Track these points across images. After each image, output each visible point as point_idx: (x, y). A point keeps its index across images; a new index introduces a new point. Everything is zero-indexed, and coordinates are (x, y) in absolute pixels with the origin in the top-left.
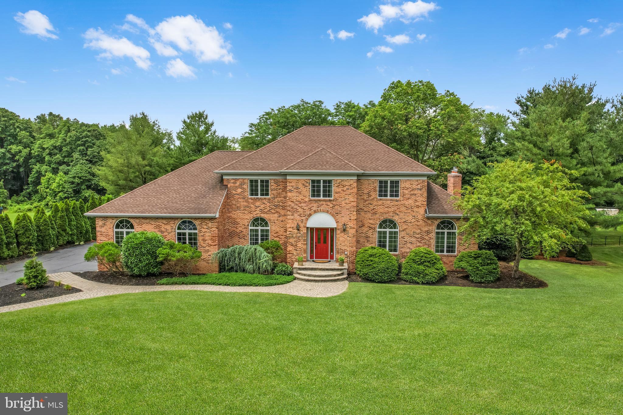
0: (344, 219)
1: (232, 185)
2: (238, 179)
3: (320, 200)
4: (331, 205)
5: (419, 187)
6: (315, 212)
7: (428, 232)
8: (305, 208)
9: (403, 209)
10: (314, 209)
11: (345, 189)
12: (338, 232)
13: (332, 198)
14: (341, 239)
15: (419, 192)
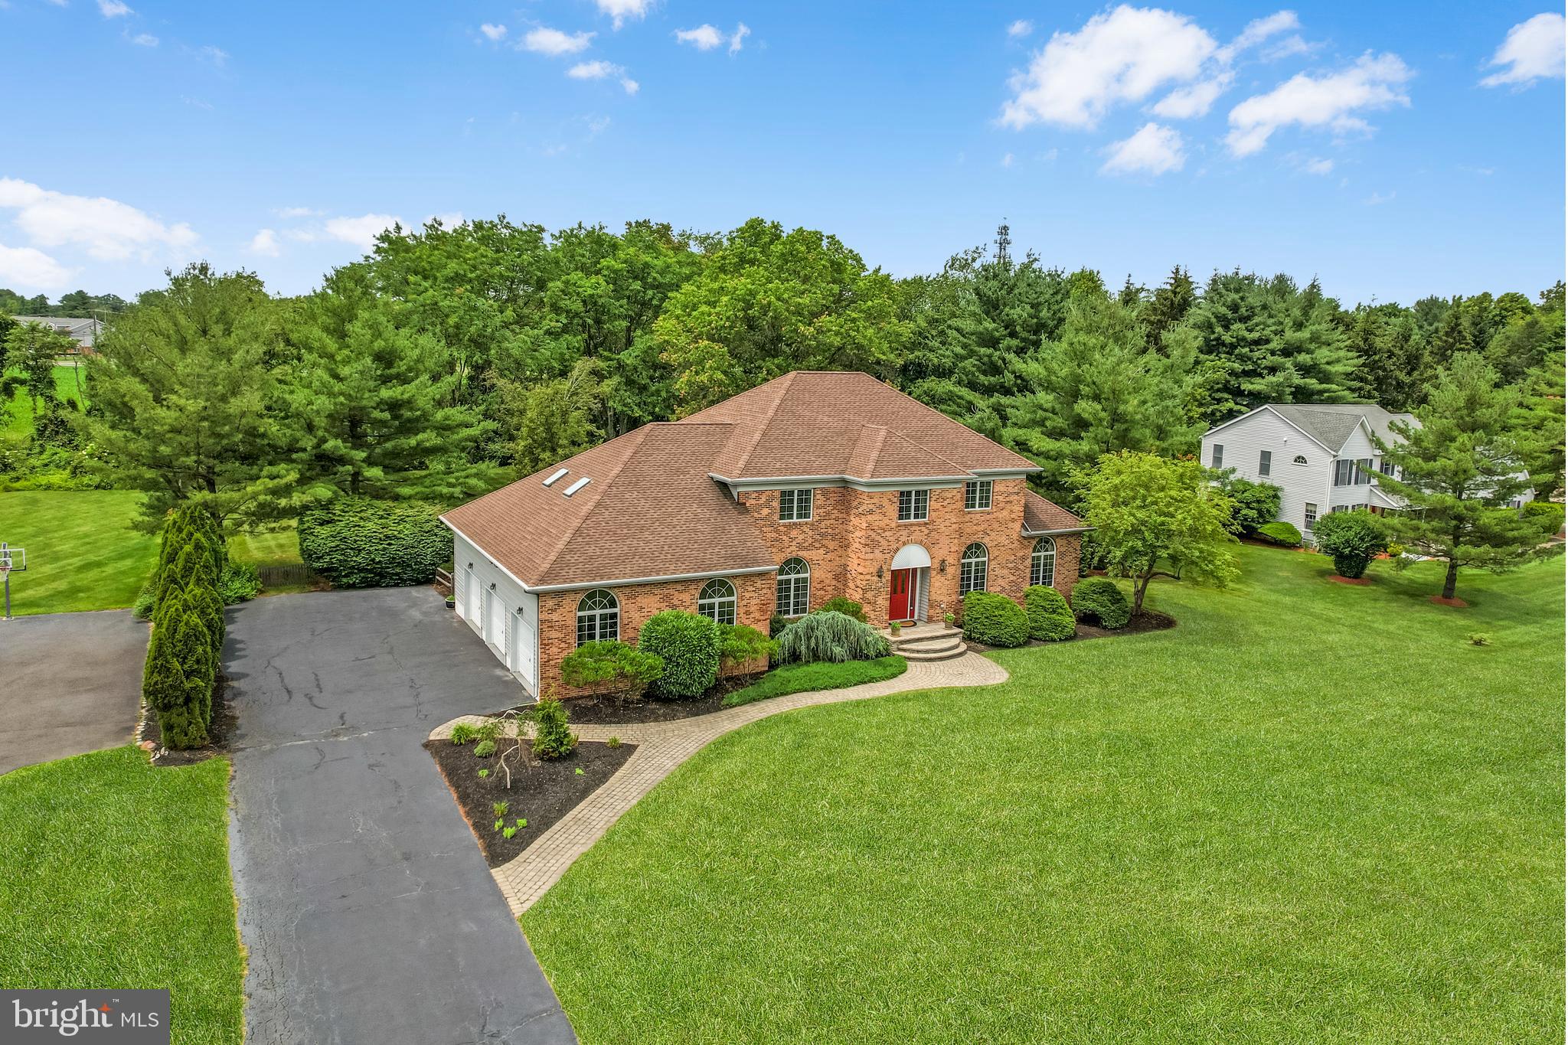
0: (941, 553)
1: (753, 502)
2: (763, 492)
3: (912, 525)
4: (927, 531)
5: (1016, 490)
6: (904, 544)
7: (1023, 558)
8: (891, 539)
9: (996, 525)
10: (903, 539)
11: (945, 503)
12: (934, 573)
13: (926, 520)
14: (937, 584)
15: (1016, 497)
